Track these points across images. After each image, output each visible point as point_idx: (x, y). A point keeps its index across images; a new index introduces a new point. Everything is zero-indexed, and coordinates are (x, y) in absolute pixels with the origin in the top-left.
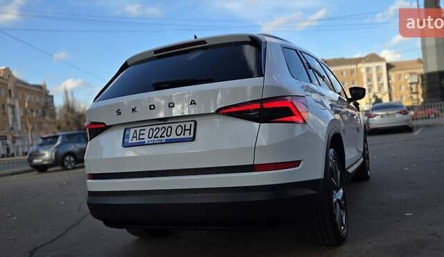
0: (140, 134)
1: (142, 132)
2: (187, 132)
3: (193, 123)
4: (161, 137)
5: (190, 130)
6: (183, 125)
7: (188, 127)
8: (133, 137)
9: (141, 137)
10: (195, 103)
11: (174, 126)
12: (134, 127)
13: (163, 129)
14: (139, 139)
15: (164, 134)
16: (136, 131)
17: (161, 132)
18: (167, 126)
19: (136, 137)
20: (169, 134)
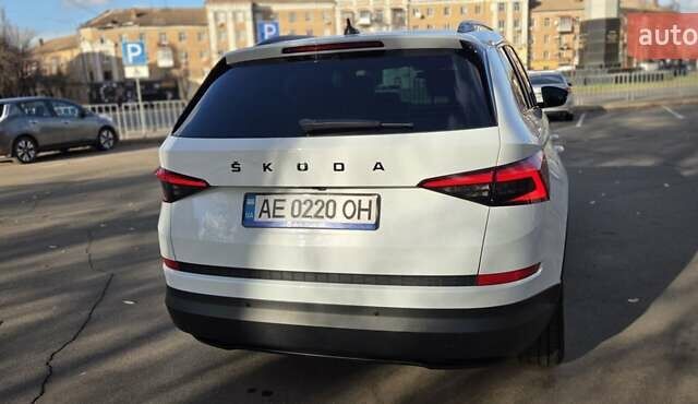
0: (275, 208)
1: (279, 204)
2: (364, 215)
3: (374, 199)
4: (316, 216)
5: (369, 210)
6: (356, 199)
7: (365, 205)
8: (262, 211)
9: (278, 212)
10: (382, 168)
11: (340, 201)
12: (264, 194)
13: (320, 204)
14: (274, 216)
15: (323, 213)
16: (266, 201)
17: (315, 208)
18: (325, 199)
19: (268, 212)
20: (330, 214)
